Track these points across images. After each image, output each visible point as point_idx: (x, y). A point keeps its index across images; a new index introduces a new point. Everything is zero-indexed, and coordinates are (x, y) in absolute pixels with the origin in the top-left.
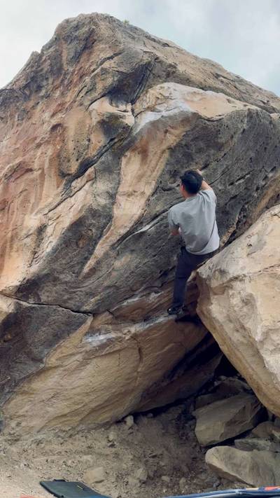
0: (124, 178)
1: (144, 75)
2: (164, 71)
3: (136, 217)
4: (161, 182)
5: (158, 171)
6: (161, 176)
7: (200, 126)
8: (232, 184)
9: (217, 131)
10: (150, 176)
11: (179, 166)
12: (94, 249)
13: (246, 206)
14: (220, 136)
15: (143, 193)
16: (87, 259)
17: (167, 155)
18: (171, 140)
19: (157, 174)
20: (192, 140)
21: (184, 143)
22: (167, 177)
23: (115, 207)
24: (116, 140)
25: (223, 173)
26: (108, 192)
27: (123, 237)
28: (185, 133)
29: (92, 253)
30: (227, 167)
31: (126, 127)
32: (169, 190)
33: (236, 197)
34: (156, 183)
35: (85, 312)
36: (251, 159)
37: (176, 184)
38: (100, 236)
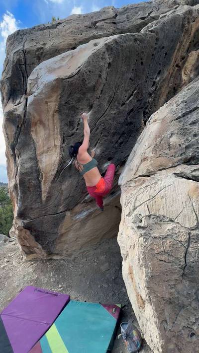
0: (38, 144)
1: (22, 70)
2: (34, 57)
3: (57, 161)
4: (64, 134)
5: (57, 129)
6: (61, 130)
7: (67, 86)
8: (124, 104)
9: (82, 81)
10: (54, 134)
11: (70, 117)
12: (41, 189)
13: (147, 110)
14: (87, 82)
15: (55, 146)
16: (40, 195)
17: (57, 116)
18: (53, 105)
19: (57, 130)
20: (68, 98)
21: (63, 103)
22: (66, 128)
23: (39, 163)
24: (20, 126)
25: (110, 102)
26: (30, 158)
27: (58, 173)
28: (60, 96)
29: (41, 191)
30: (111, 97)
31: (19, 116)
32: (73, 135)
33: (132, 110)
34: (61, 135)
35: (61, 212)
36: (131, 79)
37: (75, 130)
38: (40, 182)
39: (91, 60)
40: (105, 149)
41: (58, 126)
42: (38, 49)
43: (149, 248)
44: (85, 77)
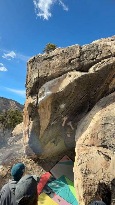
0: (40, 116)
1: (37, 85)
2: (43, 80)
3: (48, 123)
4: (52, 112)
6: (51, 111)
7: (56, 96)
8: (80, 100)
9: (63, 94)
10: (48, 112)
11: (56, 106)
13: (91, 101)
15: (48, 117)
16: (39, 136)
17: (50, 106)
18: (49, 102)
20: (56, 99)
21: (54, 101)
23: (40, 124)
24: (34, 109)
25: (74, 100)
26: (37, 121)
27: (48, 127)
28: (53, 99)
29: (39, 134)
30: (75, 98)
31: (34, 106)
32: (56, 112)
33: (84, 102)
34: (51, 112)
35: (47, 142)
36: (85, 90)
37: (58, 110)
38: (40, 131)
39: (68, 87)
40: (69, 117)
41: (50, 109)
42: (45, 77)
43: (85, 182)
44: (65, 93)
